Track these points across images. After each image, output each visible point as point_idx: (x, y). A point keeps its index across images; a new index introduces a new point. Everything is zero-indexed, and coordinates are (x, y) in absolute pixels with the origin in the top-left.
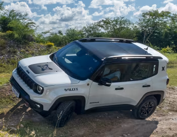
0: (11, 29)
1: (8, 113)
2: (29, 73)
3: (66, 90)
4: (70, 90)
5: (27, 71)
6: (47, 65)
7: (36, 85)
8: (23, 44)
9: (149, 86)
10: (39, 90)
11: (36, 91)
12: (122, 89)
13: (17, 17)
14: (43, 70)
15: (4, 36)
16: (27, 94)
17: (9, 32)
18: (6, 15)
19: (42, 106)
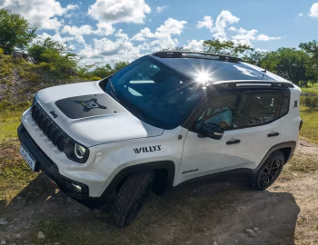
0: (46, 60)
1: (15, 200)
2: (55, 116)
3: (137, 151)
4: (145, 150)
5: (52, 113)
6: (95, 100)
7: (73, 143)
8: (61, 79)
9: (277, 134)
10: (79, 154)
11: (72, 156)
12: (238, 141)
13: (55, 47)
14: (87, 109)
15: (37, 68)
16: (52, 162)
17: (43, 64)
18: (39, 44)
19: (85, 188)
